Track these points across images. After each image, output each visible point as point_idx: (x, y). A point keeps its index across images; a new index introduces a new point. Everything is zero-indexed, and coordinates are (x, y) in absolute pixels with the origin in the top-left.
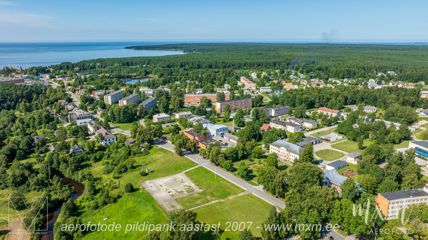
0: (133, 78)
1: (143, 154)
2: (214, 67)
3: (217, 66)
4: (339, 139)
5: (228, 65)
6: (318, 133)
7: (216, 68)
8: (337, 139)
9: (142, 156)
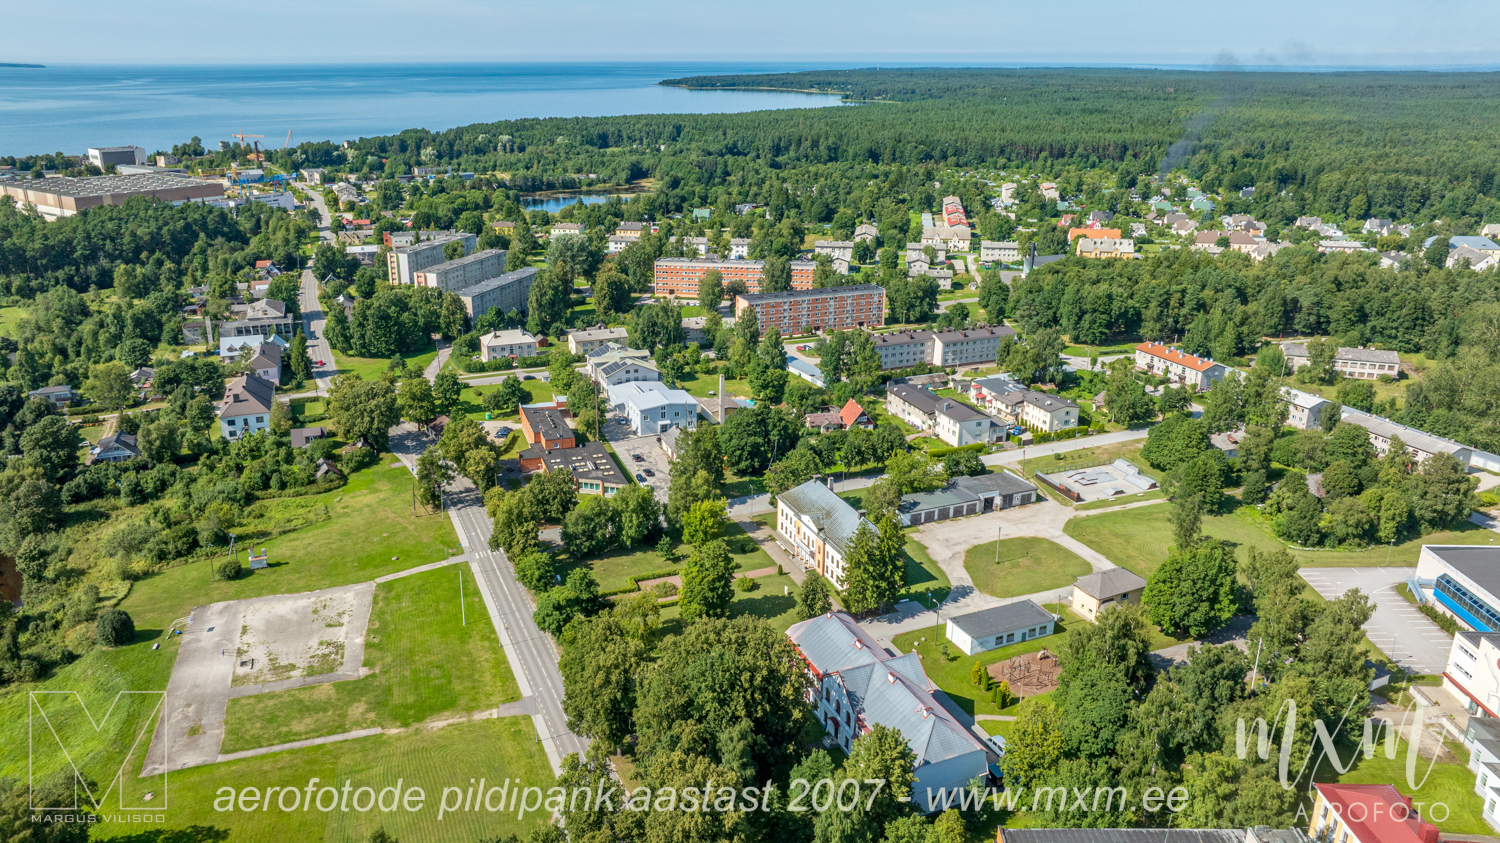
0: (584, 188)
1: (313, 488)
2: (887, 156)
3: (898, 154)
4: (1129, 491)
5: (936, 153)
6: (1058, 457)
7: (894, 160)
8: (1122, 492)
9: (306, 493)
